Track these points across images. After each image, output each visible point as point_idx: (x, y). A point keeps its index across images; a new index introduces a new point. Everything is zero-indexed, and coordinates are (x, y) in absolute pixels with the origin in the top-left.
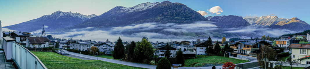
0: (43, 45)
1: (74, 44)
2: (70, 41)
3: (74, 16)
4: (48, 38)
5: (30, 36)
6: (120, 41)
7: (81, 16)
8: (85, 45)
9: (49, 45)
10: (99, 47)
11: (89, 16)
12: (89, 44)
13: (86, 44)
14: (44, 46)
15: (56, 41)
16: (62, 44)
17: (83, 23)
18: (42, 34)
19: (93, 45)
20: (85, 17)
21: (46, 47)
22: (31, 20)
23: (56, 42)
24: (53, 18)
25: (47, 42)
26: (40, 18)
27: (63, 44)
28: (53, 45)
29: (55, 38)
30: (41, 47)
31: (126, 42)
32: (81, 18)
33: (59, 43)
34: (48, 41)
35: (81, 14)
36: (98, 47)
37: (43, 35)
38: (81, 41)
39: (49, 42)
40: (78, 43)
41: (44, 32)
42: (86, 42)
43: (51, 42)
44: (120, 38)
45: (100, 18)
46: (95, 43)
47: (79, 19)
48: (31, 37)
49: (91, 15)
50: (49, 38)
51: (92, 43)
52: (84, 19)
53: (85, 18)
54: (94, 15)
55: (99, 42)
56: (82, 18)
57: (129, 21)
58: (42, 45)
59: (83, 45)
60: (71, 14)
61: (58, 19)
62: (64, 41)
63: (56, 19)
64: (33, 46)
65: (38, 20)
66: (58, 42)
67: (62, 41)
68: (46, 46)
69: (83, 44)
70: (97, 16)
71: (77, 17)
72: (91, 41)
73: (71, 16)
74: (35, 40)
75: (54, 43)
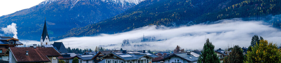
1: (109, 60)
2: (100, 53)
4: (55, 49)
5: (17, 45)
6: (209, 47)
8: (134, 61)
12: (142, 59)
13: (136, 60)
15: (73, 55)
16: (85, 60)
17: (124, 15)
18: (42, 40)
19: (150, 61)
22: (17, 12)
23: (73, 58)
24: (63, 5)
25: (55, 58)
26: (37, 6)
27: (87, 61)
29: (69, 48)
31: (220, 49)
32: (118, 5)
33: (80, 60)
34: (57, 56)
37: (44, 43)
38: (124, 52)
39: (60, 57)
40: (118, 58)
41: (47, 37)
42: (135, 54)
43: (62, 58)
44: (210, 41)
46: (154, 57)
47: (115, 5)
48: (19, 46)
50: (58, 48)
51: (147, 57)
52: (124, 5)
53: (127, 3)
55: (160, 53)
56: (121, 4)
57: (220, 5)
59: (128, 61)
61: (74, 8)
62: (88, 54)
63: (70, 7)
65: (33, 10)
66: (76, 56)
67: (85, 54)
69: (128, 59)
71: (110, 1)
72: (144, 52)
74: (27, 54)
75: (68, 59)
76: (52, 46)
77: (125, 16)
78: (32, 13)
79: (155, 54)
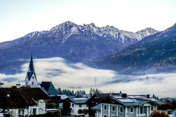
0: (31, 108)
1: (106, 104)
3: (101, 35)
4: (43, 89)
7: (119, 34)
8: (135, 107)
9: (47, 107)
10: (169, 113)
11: (137, 33)
12: (145, 105)
13: (139, 106)
14: (35, 110)
15: (64, 97)
16: (77, 104)
17: (124, 52)
18: (27, 79)
19: (155, 109)
20: (128, 35)
21: (37, 113)
23: (63, 101)
24: (54, 38)
25: (42, 101)
26: (22, 38)
27: (80, 105)
28: (57, 106)
29: (60, 89)
30: (26, 113)
32: (118, 40)
33: (71, 103)
34: (44, 97)
35: (117, 30)
36: (166, 112)
37: (30, 83)
38: (124, 96)
39: (48, 100)
40: (117, 103)
41: (33, 75)
42: (137, 99)
43: (51, 100)
45: (166, 36)
46: (160, 103)
47: (114, 40)
49: (142, 31)
50: (47, 89)
51: (152, 103)
52: (125, 41)
53: (129, 39)
54: (150, 29)
55: (167, 100)
56: (121, 40)
58: (28, 108)
59: (128, 107)
60: (95, 30)
61: (66, 43)
62: (81, 97)
63: (61, 41)
64: (3, 112)
65: (17, 43)
66: (67, 99)
67: (78, 97)
68: (38, 110)
69: (128, 105)
70: (158, 33)
71: (109, 36)
72: (148, 96)
73: (94, 35)
74: (8, 95)
75: (58, 102)
76: (40, 87)
77: (125, 54)
78: (16, 47)
79: (161, 100)
